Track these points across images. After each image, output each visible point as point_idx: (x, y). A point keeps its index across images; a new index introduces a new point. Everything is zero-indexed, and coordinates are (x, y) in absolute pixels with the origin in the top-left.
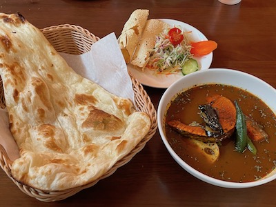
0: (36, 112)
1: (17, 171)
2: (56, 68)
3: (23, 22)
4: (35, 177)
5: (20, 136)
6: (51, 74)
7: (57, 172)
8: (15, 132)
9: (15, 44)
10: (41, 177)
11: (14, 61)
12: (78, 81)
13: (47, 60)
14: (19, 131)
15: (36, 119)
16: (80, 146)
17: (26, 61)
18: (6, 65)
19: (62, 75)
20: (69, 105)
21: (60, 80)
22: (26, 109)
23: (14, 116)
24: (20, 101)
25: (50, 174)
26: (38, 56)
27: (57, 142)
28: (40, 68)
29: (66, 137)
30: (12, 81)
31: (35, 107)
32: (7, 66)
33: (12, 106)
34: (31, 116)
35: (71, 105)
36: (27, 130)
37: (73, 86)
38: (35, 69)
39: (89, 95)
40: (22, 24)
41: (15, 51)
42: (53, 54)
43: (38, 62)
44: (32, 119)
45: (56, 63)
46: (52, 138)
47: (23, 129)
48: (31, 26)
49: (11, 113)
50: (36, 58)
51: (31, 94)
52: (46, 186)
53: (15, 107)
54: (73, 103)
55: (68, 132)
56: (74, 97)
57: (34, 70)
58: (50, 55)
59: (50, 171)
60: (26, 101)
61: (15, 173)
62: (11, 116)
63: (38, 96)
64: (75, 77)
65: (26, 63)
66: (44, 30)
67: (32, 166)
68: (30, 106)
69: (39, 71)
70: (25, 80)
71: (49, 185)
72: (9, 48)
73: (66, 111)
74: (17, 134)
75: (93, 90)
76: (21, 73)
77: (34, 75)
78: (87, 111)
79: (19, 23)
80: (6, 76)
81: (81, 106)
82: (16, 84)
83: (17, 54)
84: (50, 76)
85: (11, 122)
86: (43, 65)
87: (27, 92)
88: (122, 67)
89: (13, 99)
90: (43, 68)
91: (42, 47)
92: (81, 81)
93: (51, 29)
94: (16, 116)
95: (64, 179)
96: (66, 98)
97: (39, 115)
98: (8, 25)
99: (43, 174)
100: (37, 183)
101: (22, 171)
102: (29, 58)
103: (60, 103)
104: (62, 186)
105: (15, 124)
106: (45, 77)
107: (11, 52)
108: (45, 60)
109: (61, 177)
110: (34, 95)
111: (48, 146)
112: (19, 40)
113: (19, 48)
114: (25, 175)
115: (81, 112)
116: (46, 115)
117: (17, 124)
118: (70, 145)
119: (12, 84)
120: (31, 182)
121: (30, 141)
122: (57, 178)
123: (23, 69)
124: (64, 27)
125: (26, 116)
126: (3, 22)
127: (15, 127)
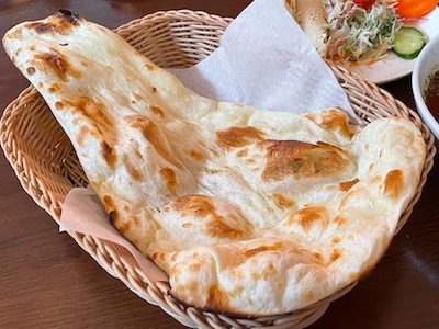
0: (158, 176)
1: (194, 287)
2: (163, 94)
3: (75, 24)
4: (240, 289)
5: (141, 231)
6: (157, 106)
7: (287, 265)
8: (127, 226)
9: (75, 63)
10: (254, 287)
11: (80, 94)
12: (210, 110)
13: (142, 81)
14: (136, 221)
15: (161, 191)
16: (276, 218)
17: (103, 92)
18: (67, 102)
19: (177, 105)
20: (211, 154)
21: (177, 115)
22: (136, 175)
23: (112, 196)
24: (119, 161)
25: (275, 272)
26: (123, 78)
27: (229, 222)
28: (133, 98)
29: (238, 210)
30: (91, 128)
31: (154, 167)
32: (72, 105)
33: (102, 178)
34: (149, 188)
35: (216, 154)
36: (149, 217)
37: (203, 119)
38: (125, 102)
39: (244, 126)
40: (73, 28)
41: (77, 75)
42: (150, 68)
43: (126, 88)
44: (153, 193)
45: (161, 84)
46: (215, 215)
47: (142, 216)
48: (94, 26)
49: (102, 194)
50: (120, 81)
51: (138, 145)
52: (272, 304)
53: (109, 179)
54: (219, 149)
55: (237, 200)
56: (214, 137)
57: (122, 105)
58: (145, 71)
59: (271, 267)
60: (133, 159)
61: (187, 292)
62: (107, 199)
63: (152, 146)
64: (203, 104)
65: (104, 94)
66: (119, 29)
67: (223, 268)
68: (142, 166)
69: (133, 106)
70: (111, 125)
71: (278, 299)
72: (64, 71)
73: (211, 166)
74: (133, 227)
75: (246, 117)
76: (100, 114)
77: (127, 112)
78: (258, 152)
79: (67, 27)
80: (75, 122)
81: (238, 150)
82: (100, 132)
83: (82, 79)
84: (156, 110)
85: (110, 210)
86: (137, 92)
87: (128, 142)
88: (303, 50)
89: (103, 162)
90: (139, 97)
91: (126, 60)
92: (217, 108)
93: (131, 26)
94: (117, 196)
95: (309, 277)
96: (200, 143)
97: (165, 183)
98: (46, 37)
99: (256, 277)
100: (251, 302)
101: (204, 285)
102: (107, 83)
103: (193, 154)
104: (311, 295)
105: (121, 210)
106: (148, 114)
107: (71, 78)
108: (137, 82)
109: (301, 275)
110: (144, 145)
111: (214, 233)
112: (78, 55)
113: (83, 69)
114: (214, 291)
115: (244, 158)
116: (177, 179)
117: (126, 208)
118: (253, 222)
119: (93, 133)
120: (236, 304)
121: (166, 236)
122: (292, 281)
123: (101, 105)
124: (155, 17)
125: (139, 190)
126: (35, 34)
127: (124, 217)
